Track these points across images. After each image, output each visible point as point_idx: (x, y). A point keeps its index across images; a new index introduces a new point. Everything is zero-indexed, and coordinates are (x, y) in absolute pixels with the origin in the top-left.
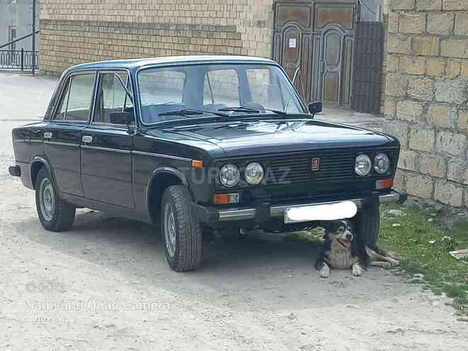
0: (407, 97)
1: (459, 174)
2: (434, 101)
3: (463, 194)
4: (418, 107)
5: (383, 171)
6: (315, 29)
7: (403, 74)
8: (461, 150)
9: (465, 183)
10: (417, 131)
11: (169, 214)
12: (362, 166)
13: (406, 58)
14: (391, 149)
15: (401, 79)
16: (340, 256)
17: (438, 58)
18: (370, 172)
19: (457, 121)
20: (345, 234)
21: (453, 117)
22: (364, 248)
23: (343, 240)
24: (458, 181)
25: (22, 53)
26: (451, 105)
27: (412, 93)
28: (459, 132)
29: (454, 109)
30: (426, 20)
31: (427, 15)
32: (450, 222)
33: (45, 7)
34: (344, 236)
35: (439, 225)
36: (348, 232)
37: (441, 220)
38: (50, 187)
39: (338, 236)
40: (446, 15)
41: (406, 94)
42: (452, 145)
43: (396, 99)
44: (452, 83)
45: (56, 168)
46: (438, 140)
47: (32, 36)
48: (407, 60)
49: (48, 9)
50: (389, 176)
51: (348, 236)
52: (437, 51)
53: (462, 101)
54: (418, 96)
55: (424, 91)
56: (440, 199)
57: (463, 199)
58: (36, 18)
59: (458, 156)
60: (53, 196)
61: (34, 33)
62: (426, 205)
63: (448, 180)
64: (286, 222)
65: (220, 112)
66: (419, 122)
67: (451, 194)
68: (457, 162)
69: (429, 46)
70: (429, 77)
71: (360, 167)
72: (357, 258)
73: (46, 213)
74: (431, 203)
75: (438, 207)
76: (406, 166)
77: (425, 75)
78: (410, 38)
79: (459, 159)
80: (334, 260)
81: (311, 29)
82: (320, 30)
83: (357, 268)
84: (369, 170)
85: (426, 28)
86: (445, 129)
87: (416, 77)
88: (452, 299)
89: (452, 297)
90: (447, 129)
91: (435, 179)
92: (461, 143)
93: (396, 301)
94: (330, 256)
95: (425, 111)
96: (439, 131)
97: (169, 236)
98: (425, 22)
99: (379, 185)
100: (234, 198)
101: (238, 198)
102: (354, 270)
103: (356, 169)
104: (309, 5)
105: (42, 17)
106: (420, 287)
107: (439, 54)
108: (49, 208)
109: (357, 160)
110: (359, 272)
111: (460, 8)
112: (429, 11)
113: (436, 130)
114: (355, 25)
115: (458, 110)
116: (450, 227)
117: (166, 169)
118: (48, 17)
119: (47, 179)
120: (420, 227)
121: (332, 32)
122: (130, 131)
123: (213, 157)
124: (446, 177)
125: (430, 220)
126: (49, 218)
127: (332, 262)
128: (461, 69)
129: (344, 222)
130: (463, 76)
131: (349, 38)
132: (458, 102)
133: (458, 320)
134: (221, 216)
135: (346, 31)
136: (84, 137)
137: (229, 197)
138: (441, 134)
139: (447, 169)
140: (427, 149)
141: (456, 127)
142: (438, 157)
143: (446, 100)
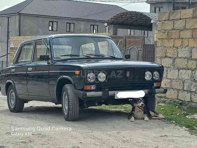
0: (166, 57)
2: (178, 57)
3: (191, 95)
4: (171, 61)
5: (157, 79)
6: (126, 48)
7: (164, 47)
8: (190, 77)
9: (191, 91)
10: (170, 71)
11: (65, 97)
12: (148, 76)
13: (165, 40)
14: (160, 70)
15: (163, 49)
16: (139, 114)
17: (179, 39)
18: (151, 79)
19: (188, 65)
20: (141, 104)
21: (186, 63)
22: (149, 111)
23: (140, 106)
24: (188, 90)
25: (2, 63)
26: (185, 58)
27: (168, 55)
28: (188, 70)
29: (186, 60)
30: (174, 23)
31: (174, 22)
33: (12, 42)
34: (140, 104)
35: (181, 109)
36: (142, 103)
37: (182, 107)
38: (13, 93)
39: (138, 105)
40: (182, 20)
41: (166, 55)
42: (186, 75)
43: (161, 58)
44: (185, 49)
45: (16, 84)
46: (180, 73)
47: (6, 56)
49: (13, 43)
50: (160, 81)
51: (142, 104)
52: (179, 36)
53: (190, 56)
54: (171, 56)
55: (173, 53)
56: (181, 99)
57: (191, 98)
58: (8, 47)
59: (188, 80)
60: (15, 97)
61: (7, 54)
62: (175, 102)
63: (184, 90)
64: (116, 98)
65: (87, 55)
66: (171, 67)
67: (186, 96)
68: (188, 82)
69: (175, 35)
71: (147, 77)
72: (146, 115)
73: (11, 105)
74: (177, 101)
75: (180, 102)
76: (166, 86)
77: (173, 46)
78: (167, 32)
80: (136, 115)
81: (124, 48)
82: (128, 48)
83: (146, 118)
84: (151, 78)
85: (174, 26)
87: (170, 48)
88: (188, 129)
89: (188, 128)
90: (183, 69)
91: (178, 90)
92: (190, 74)
93: (163, 129)
94: (135, 114)
95: (174, 62)
96: (180, 70)
97: (65, 107)
98: (173, 24)
99: (155, 85)
100: (93, 87)
101: (95, 87)
102: (145, 119)
103: (146, 78)
104: (124, 38)
105: (11, 47)
106: (174, 125)
107: (180, 37)
108: (13, 103)
109: (146, 74)
110: (147, 120)
111: (188, 17)
112: (175, 20)
113: (179, 69)
114: (143, 46)
115: (188, 60)
116: (186, 109)
117: (64, 76)
118: (13, 47)
119: (12, 90)
120: (173, 110)
121: (133, 49)
122: (49, 63)
123: (84, 69)
124: (183, 89)
125: (177, 107)
126: (12, 107)
127: (135, 116)
128: (189, 42)
129: (141, 99)
130: (189, 45)
131: (140, 51)
132: (188, 56)
133: (191, 135)
134: (87, 95)
135: (139, 49)
136: (28, 69)
137: (91, 87)
138: (181, 71)
139: (184, 86)
140: (175, 78)
141: (187, 67)
142: (180, 81)
143: (183, 56)
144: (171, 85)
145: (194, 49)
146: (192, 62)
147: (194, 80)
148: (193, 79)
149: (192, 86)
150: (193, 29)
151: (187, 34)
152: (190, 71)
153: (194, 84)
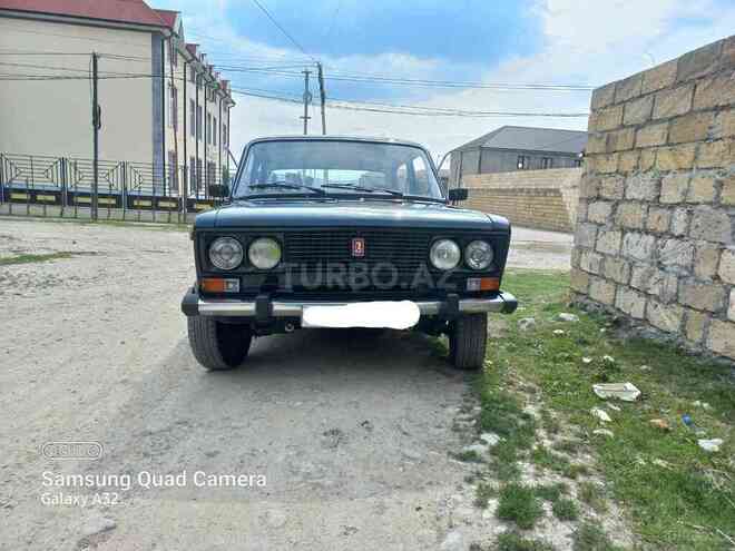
0: (599, 198)
1: (643, 282)
2: (624, 200)
3: (646, 304)
4: (608, 207)
7: (597, 174)
8: (649, 253)
9: (649, 292)
10: (604, 233)
13: (601, 157)
17: (632, 151)
19: (646, 220)
21: (642, 216)
24: (641, 290)
26: (642, 202)
27: (604, 193)
28: (647, 233)
29: (645, 206)
30: (623, 112)
31: (624, 106)
32: (624, 336)
37: (615, 332)
40: (644, 99)
41: (598, 194)
42: (639, 247)
44: (644, 176)
46: (625, 242)
48: (602, 159)
52: (632, 143)
53: (654, 196)
54: (608, 195)
56: (621, 306)
57: (645, 312)
59: (643, 261)
62: (607, 313)
63: (630, 287)
66: (607, 223)
67: (633, 304)
68: (642, 267)
69: (623, 140)
70: (621, 174)
74: (612, 310)
75: (617, 316)
77: (617, 172)
78: (606, 135)
79: (645, 264)
84: (455, 263)
85: (623, 119)
86: (633, 230)
87: (609, 175)
91: (617, 285)
92: (649, 246)
95: (614, 211)
96: (626, 232)
98: (621, 114)
100: (233, 285)
107: (634, 145)
111: (662, 87)
112: (626, 101)
113: (624, 231)
115: (649, 206)
124: (629, 284)
125: (602, 330)
128: (656, 158)
130: (657, 166)
132: (649, 198)
137: (227, 284)
138: (629, 234)
139: (631, 275)
140: (612, 252)
141: (645, 226)
142: (623, 261)
143: (636, 197)
144: (602, 267)
145: (670, 176)
146: (659, 212)
147: (660, 263)
148: (655, 260)
149: (653, 280)
150: (670, 119)
151: (655, 135)
152: (651, 239)
153: (658, 274)
